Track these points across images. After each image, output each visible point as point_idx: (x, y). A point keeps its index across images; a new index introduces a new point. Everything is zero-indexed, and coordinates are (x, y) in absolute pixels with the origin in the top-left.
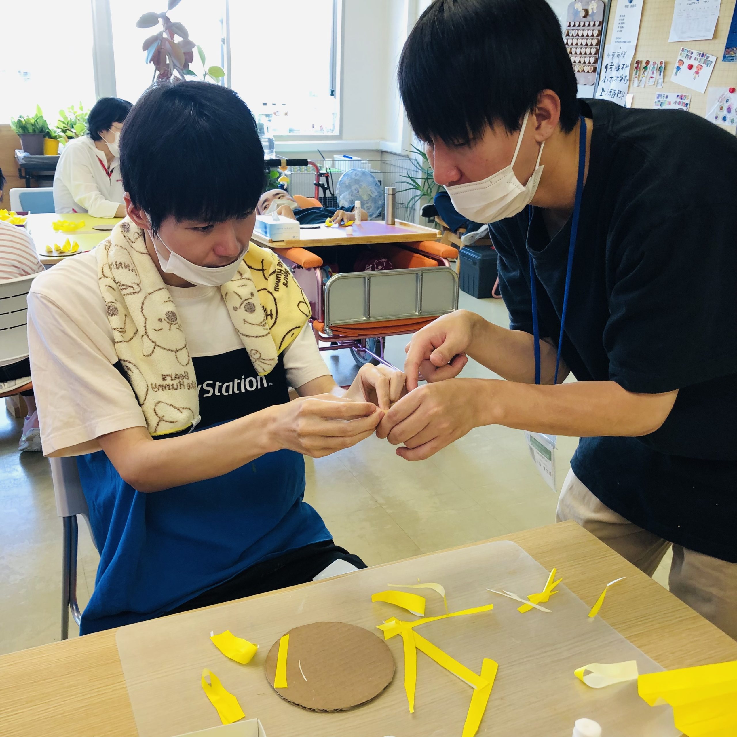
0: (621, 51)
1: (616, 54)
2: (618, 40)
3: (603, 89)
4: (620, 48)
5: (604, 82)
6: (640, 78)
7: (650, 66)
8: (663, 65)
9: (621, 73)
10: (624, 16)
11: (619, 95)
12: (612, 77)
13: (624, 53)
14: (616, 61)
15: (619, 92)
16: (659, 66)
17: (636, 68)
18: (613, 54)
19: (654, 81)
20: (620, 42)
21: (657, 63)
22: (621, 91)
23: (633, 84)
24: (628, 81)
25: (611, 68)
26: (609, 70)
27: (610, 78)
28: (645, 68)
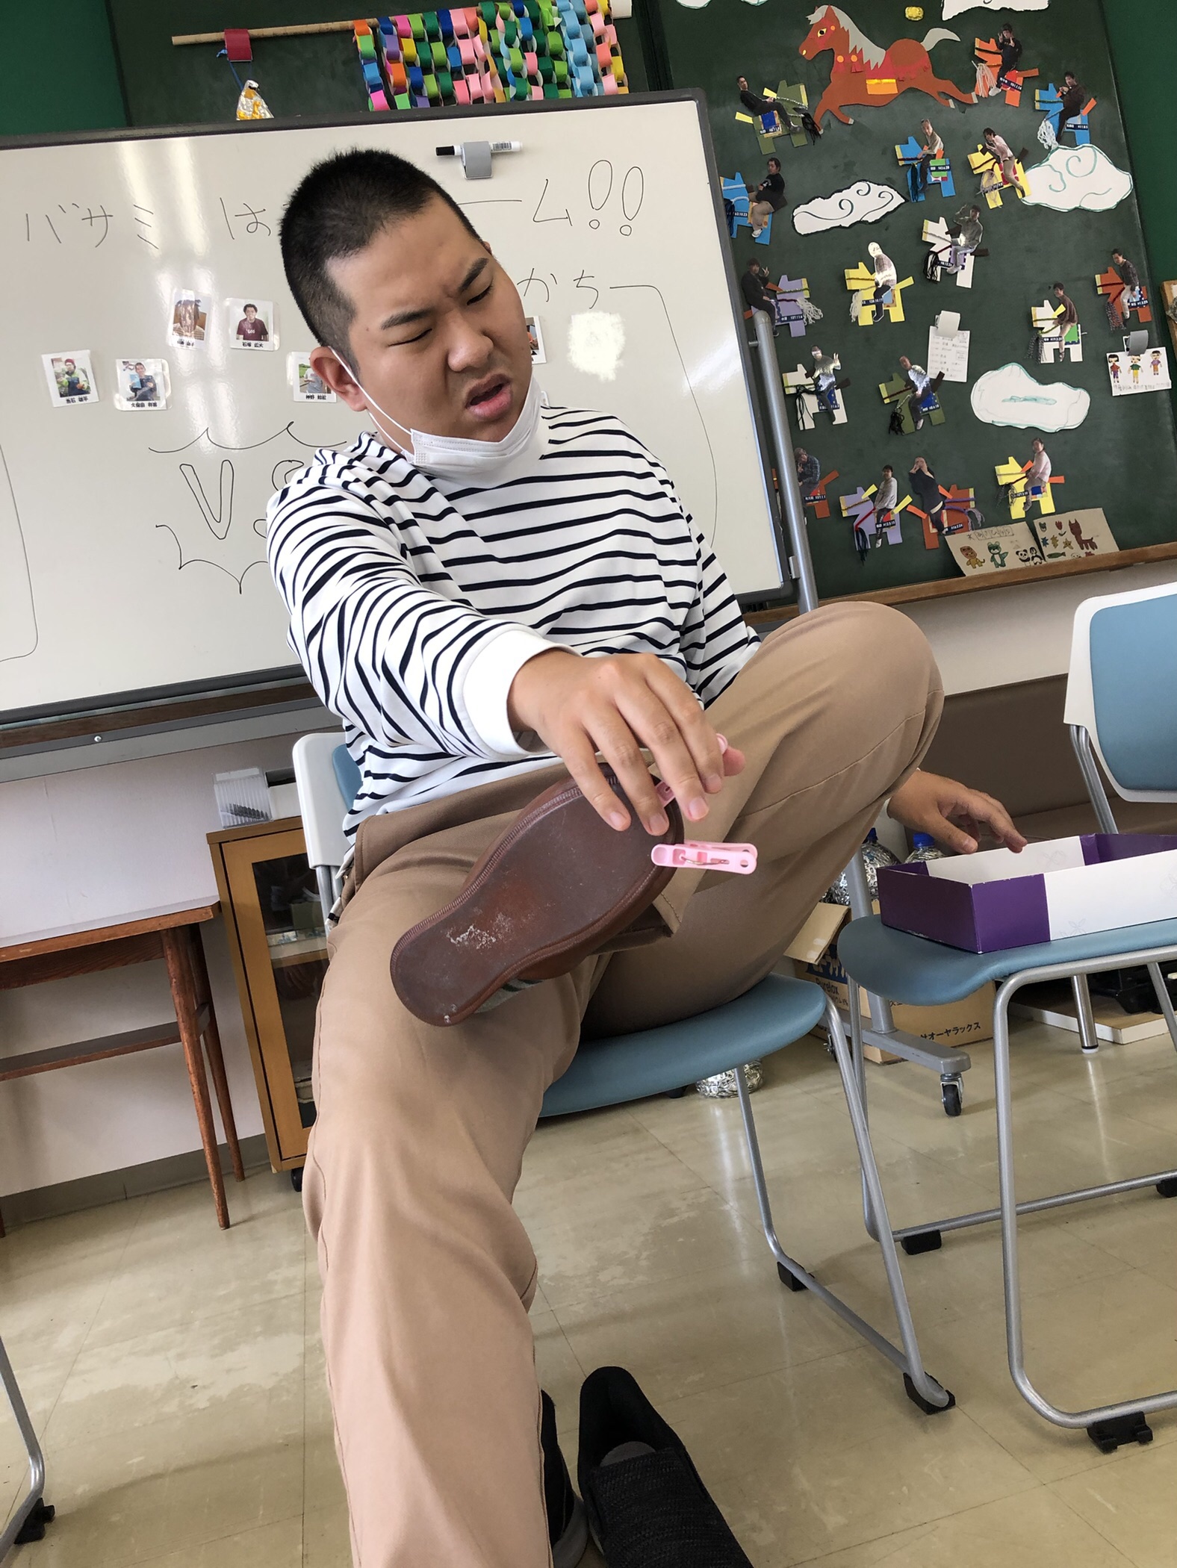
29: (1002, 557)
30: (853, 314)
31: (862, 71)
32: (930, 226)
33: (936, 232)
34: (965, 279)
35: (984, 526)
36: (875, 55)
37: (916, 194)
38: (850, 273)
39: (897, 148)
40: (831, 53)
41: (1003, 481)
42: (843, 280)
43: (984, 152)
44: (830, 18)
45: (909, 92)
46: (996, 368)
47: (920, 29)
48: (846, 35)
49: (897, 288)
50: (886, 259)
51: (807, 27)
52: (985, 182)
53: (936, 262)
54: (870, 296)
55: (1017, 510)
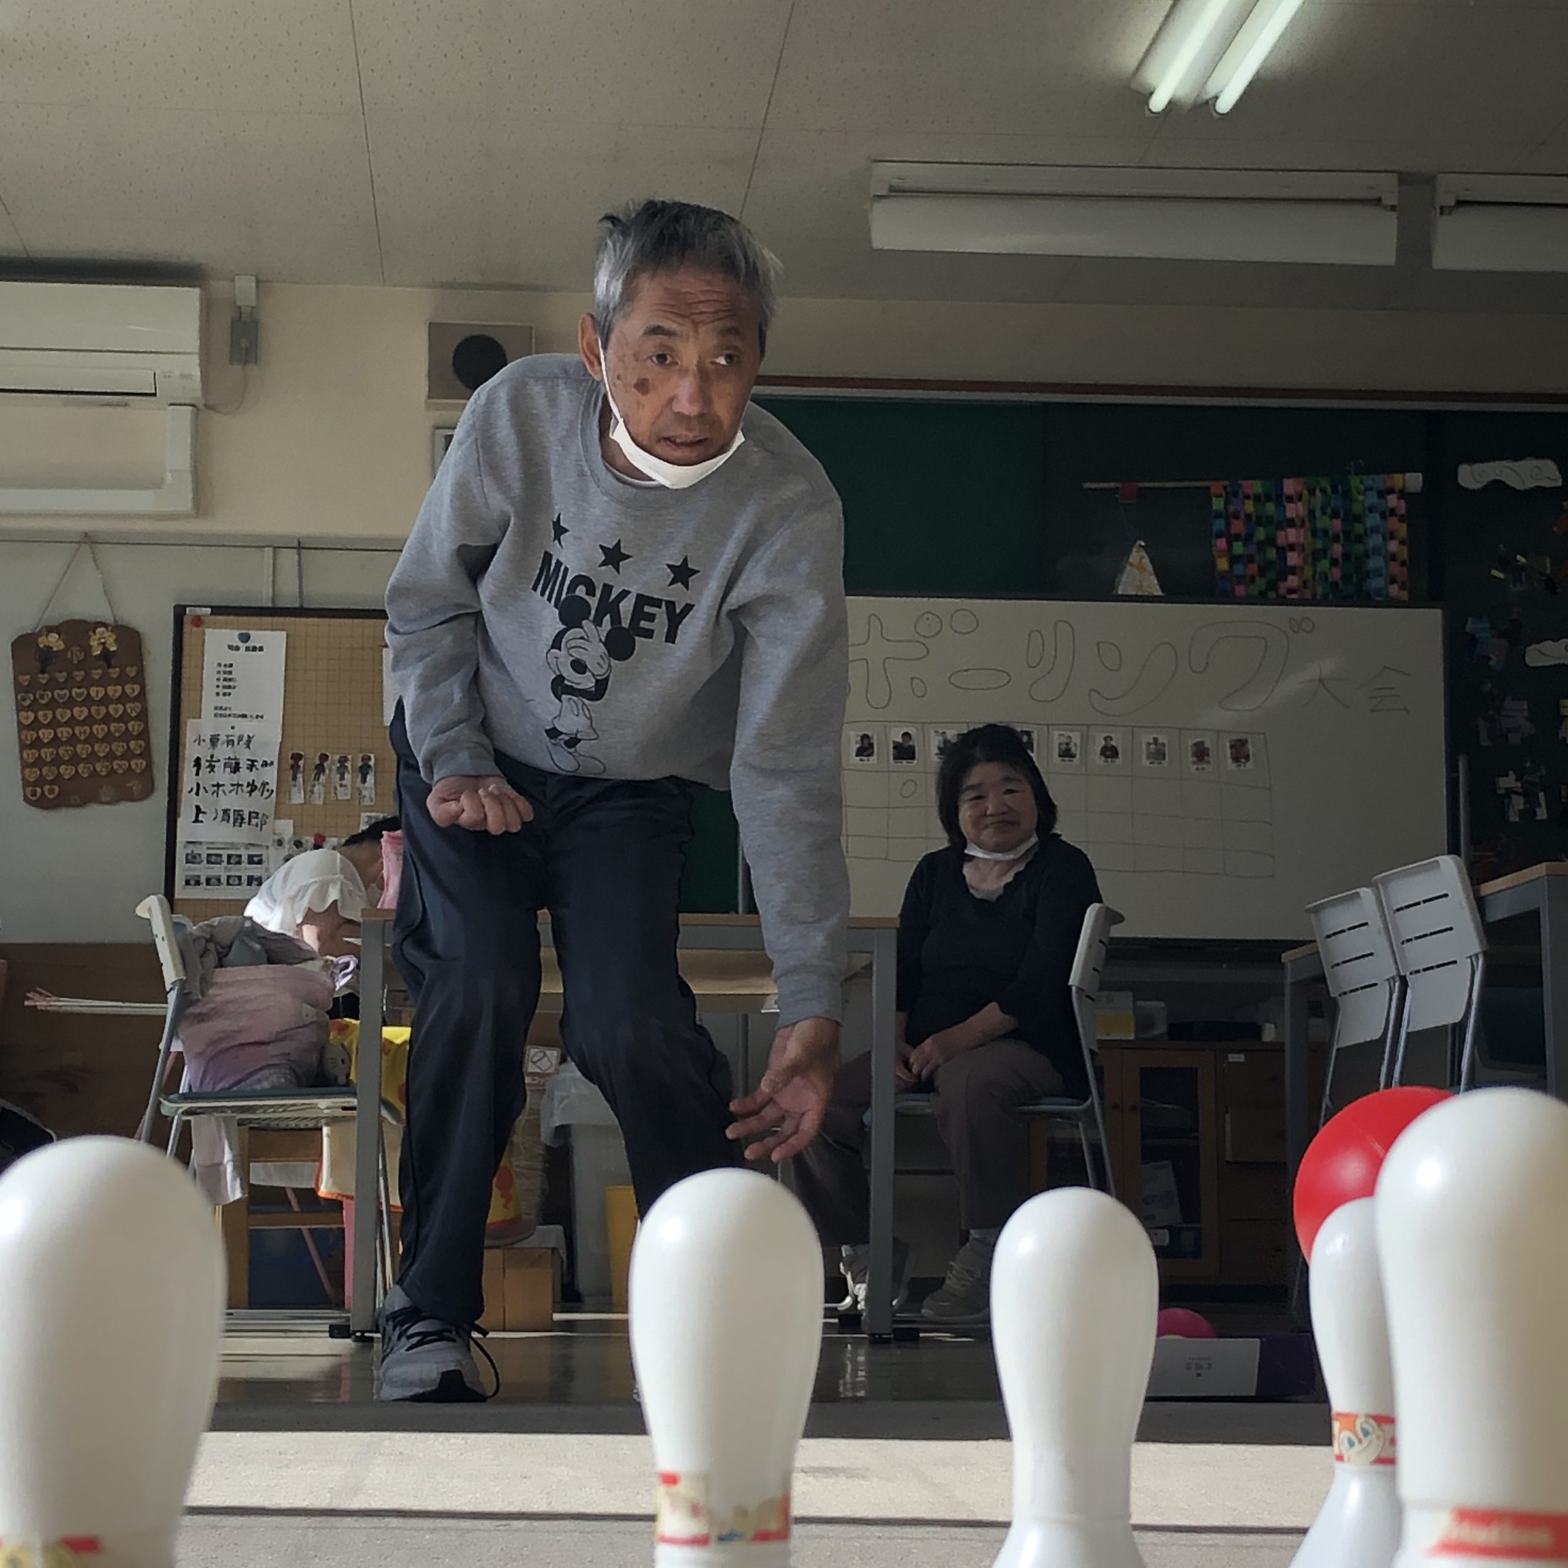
0: (237, 733)
1: (223, 738)
2: (221, 712)
3: (198, 808)
4: (233, 728)
5: (197, 794)
6: (309, 788)
7: (332, 764)
8: (372, 763)
9: (245, 776)
10: (231, 665)
11: (254, 821)
12: (218, 785)
13: (245, 738)
14: (223, 752)
15: (253, 815)
16: (360, 764)
17: (292, 767)
18: (214, 740)
19: (349, 791)
20: (230, 715)
21: (350, 757)
22: (257, 814)
23: (290, 799)
24: (274, 794)
25: (210, 766)
26: (204, 770)
27: (213, 786)
28: (320, 769)
38: (1564, 702)
42: (1558, 707)
51: (1562, 511)
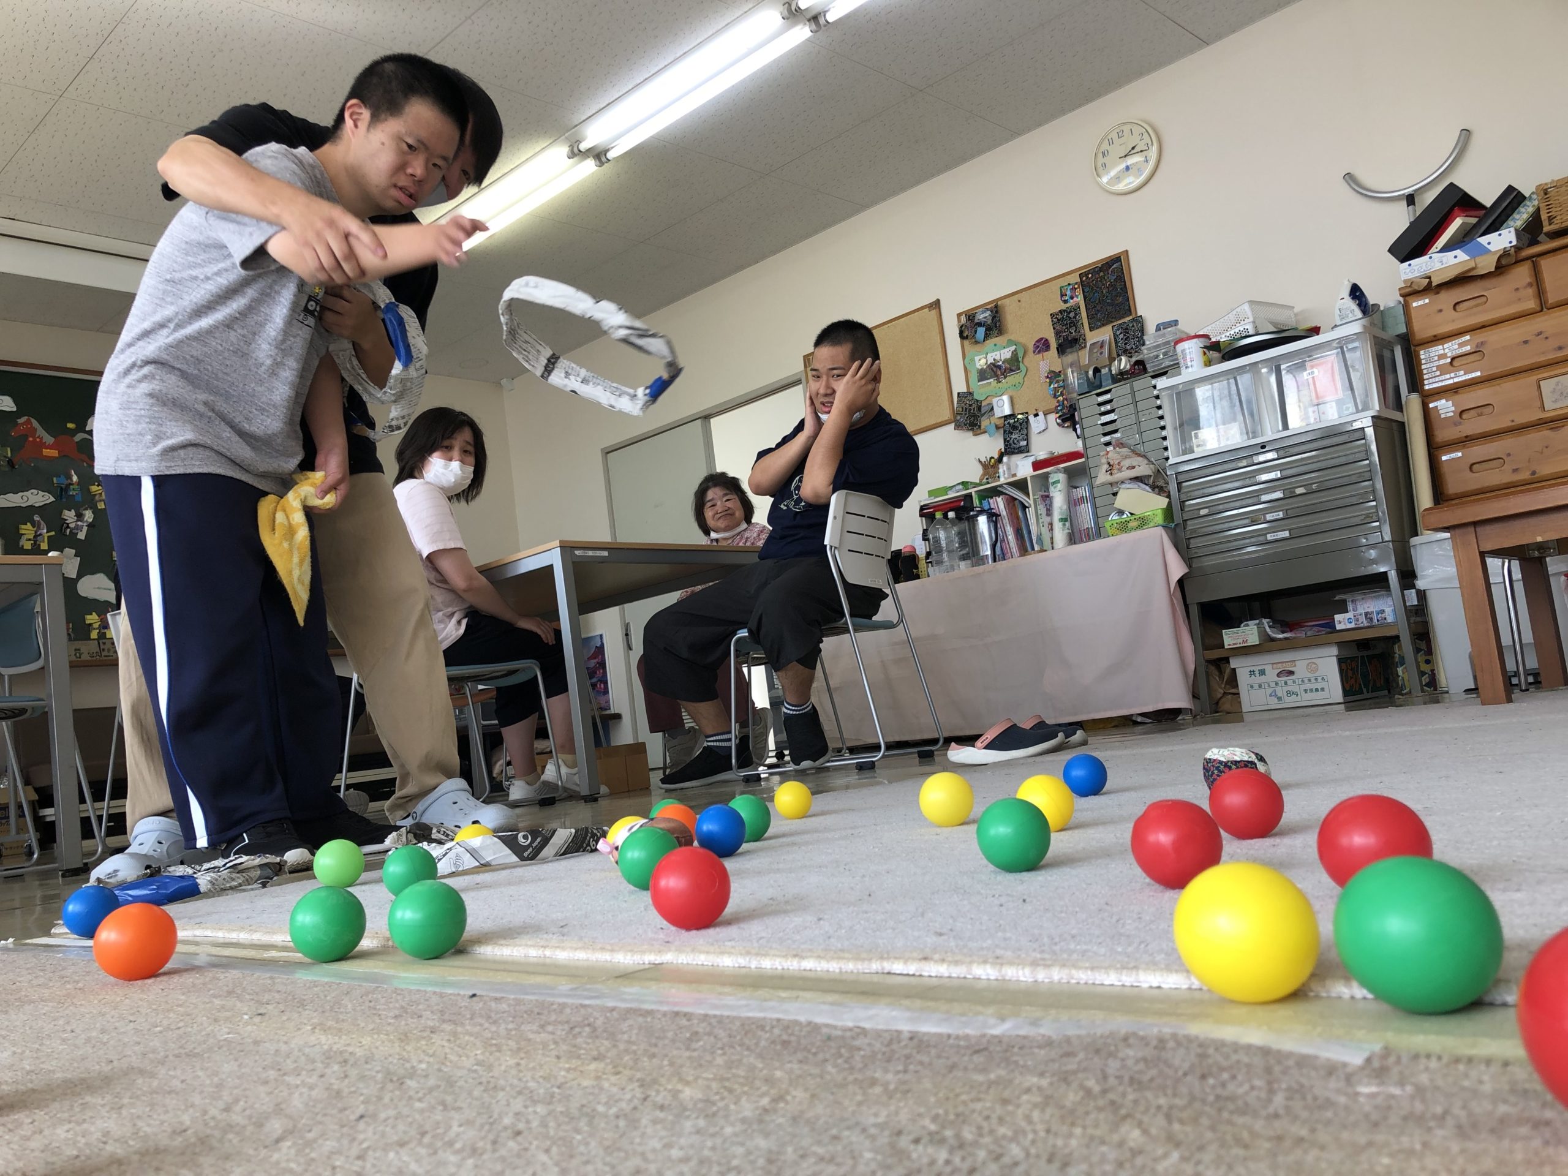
29: (80, 654)
30: (21, 544)
31: (43, 445)
32: (66, 512)
33: (69, 515)
34: (82, 536)
35: (74, 640)
36: (49, 439)
37: (61, 499)
38: (23, 526)
39: (55, 479)
40: (26, 437)
41: (87, 622)
42: (18, 529)
43: (98, 486)
44: (28, 422)
45: (63, 456)
46: (93, 574)
47: (74, 432)
48: (35, 430)
49: (46, 536)
50: (42, 523)
51: (17, 424)
52: (97, 498)
53: (68, 527)
54: (31, 537)
55: (94, 635)
